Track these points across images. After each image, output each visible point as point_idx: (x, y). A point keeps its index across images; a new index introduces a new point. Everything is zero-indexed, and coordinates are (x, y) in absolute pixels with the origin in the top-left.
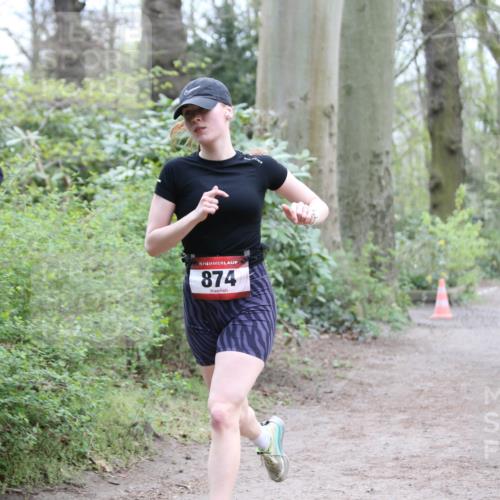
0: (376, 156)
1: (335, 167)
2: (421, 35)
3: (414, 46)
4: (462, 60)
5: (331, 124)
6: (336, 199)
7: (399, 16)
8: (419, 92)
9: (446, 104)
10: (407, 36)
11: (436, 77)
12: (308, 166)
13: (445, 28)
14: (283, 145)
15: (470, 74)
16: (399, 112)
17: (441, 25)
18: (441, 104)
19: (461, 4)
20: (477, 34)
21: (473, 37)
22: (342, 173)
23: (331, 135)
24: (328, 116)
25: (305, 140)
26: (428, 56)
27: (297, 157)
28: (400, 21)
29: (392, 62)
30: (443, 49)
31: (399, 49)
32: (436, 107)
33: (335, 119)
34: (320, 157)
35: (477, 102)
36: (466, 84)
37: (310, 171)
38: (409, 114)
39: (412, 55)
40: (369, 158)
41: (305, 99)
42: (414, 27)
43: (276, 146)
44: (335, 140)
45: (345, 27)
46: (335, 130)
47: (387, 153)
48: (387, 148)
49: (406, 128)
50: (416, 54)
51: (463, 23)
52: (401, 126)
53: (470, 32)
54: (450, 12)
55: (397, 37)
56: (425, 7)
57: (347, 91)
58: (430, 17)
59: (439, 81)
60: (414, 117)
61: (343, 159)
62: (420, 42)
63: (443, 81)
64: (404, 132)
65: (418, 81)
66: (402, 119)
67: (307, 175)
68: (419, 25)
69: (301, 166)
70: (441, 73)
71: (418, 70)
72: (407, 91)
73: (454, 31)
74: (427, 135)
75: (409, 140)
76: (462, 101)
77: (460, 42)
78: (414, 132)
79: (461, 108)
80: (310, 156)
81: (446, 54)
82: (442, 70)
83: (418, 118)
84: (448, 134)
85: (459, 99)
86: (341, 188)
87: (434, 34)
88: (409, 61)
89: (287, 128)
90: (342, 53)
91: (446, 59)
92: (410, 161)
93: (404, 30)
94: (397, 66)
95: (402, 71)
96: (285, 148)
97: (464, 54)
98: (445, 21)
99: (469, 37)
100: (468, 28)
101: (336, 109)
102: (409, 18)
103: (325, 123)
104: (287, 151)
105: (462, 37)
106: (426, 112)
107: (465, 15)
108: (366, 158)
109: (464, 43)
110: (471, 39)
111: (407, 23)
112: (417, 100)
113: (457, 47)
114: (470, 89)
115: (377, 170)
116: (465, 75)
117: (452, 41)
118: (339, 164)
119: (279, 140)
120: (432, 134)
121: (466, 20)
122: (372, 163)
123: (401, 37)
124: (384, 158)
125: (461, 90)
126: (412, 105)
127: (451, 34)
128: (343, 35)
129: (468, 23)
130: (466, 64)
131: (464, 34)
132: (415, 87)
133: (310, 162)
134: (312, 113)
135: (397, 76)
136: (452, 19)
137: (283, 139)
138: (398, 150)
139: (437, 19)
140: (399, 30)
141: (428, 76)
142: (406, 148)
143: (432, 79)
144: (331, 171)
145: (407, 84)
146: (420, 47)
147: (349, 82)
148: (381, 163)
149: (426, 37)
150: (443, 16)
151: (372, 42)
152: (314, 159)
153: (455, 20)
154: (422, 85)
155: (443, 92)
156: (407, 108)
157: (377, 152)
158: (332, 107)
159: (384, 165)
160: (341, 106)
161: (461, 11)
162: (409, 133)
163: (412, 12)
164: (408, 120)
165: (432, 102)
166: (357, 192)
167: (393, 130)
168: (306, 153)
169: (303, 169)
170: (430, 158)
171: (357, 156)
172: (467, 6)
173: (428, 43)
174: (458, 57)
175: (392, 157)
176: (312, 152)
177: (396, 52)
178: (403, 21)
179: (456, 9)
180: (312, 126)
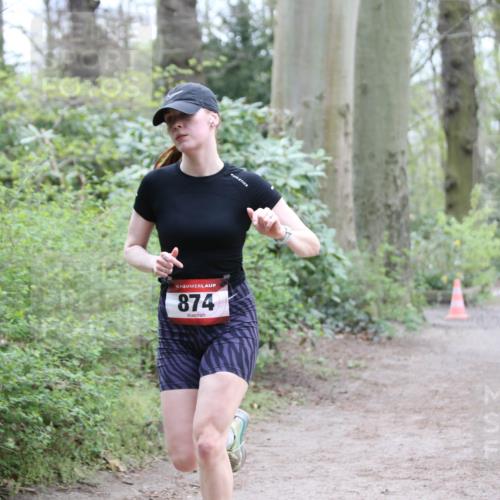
0: (392, 155)
1: (350, 167)
2: (437, 34)
3: (430, 45)
4: (478, 59)
5: (346, 123)
6: (351, 199)
7: (415, 15)
8: (435, 92)
9: (461, 103)
10: (422, 36)
11: (452, 76)
12: (323, 166)
13: (461, 27)
14: (299, 144)
15: (486, 74)
16: (415, 112)
17: (457, 24)
18: (457, 104)
19: (477, 3)
20: (493, 33)
21: (489, 36)
22: (357, 173)
23: (346, 134)
24: (343, 115)
25: (320, 139)
26: (444, 55)
27: (313, 156)
28: (415, 20)
29: (408, 61)
30: (459, 48)
31: (414, 48)
32: (452, 106)
33: (351, 118)
34: (335, 157)
35: (493, 102)
36: (482, 84)
37: (326, 170)
38: (425, 114)
39: (428, 54)
40: (384, 157)
41: (320, 98)
42: (430, 25)
43: (291, 145)
44: (351, 139)
45: (361, 26)
46: (350, 129)
47: (403, 153)
48: (402, 148)
49: (422, 127)
50: (432, 53)
51: (479, 22)
52: (416, 126)
53: (486, 31)
54: (466, 12)
55: (413, 36)
56: (441, 6)
57: (363, 90)
58: (446, 16)
59: (455, 81)
60: (430, 117)
61: (358, 158)
62: (435, 41)
63: (459, 80)
64: (420, 132)
65: (434, 80)
66: (417, 119)
67: (322, 174)
68: (435, 24)
69: (316, 166)
70: (457, 73)
71: (434, 69)
72: (422, 91)
73: (470, 30)
74: (443, 134)
75: (424, 140)
76: (478, 100)
77: (476, 41)
78: (430, 131)
79: (477, 108)
80: (326, 155)
81: (462, 53)
82: (458, 70)
83: (433, 118)
84: (463, 134)
85: (475, 99)
86: (356, 187)
87: (451, 33)
88: (425, 61)
89: (302, 127)
90: (357, 52)
91: (462, 59)
92: (425, 160)
93: (420, 29)
94: (412, 65)
95: (418, 71)
96: (300, 147)
97: (480, 53)
98: (461, 20)
99: (485, 36)
100: (484, 27)
101: (352, 108)
102: (425, 17)
103: (340, 122)
104: (302, 150)
105: (477, 36)
106: (442, 112)
107: (481, 14)
108: (382, 157)
109: (480, 43)
110: (487, 38)
111: (423, 22)
112: (433, 99)
113: (473, 46)
114: (486, 89)
115: (392, 170)
116: (481, 75)
117: (468, 41)
118: (354, 164)
119: (294, 139)
120: (448, 134)
121: (482, 19)
122: (387, 163)
123: (417, 36)
124: (400, 158)
125: (476, 90)
126: (428, 104)
127: (466, 34)
128: (359, 35)
129: (485, 23)
130: (481, 63)
131: (480, 33)
132: (431, 87)
133: (326, 161)
134: (328, 112)
135: (412, 75)
136: (468, 18)
137: (299, 138)
138: (413, 149)
139: (453, 18)
140: (414, 29)
141: (443, 75)
142: (421, 147)
143: (448, 78)
144: (346, 170)
145: (423, 83)
146: (436, 47)
147: (365, 82)
148: (396, 162)
149: (442, 36)
150: (459, 15)
151: (387, 41)
152: (329, 159)
153: (471, 19)
154: (438, 85)
155: (459, 91)
156: (423, 108)
157: (393, 152)
158: (347, 106)
159: (400, 164)
160: (356, 106)
161: (477, 10)
162: (424, 133)
163: (428, 11)
164: (424, 120)
165: (448, 102)
166: (372, 192)
167: (409, 130)
168: (321, 153)
169: (318, 168)
170: (446, 157)
171: (372, 156)
172: (483, 6)
173: (444, 43)
174: (474, 57)
175: (407, 157)
176: (328, 151)
177: (412, 51)
178: (419, 20)
179: (473, 8)
180: (327, 125)
